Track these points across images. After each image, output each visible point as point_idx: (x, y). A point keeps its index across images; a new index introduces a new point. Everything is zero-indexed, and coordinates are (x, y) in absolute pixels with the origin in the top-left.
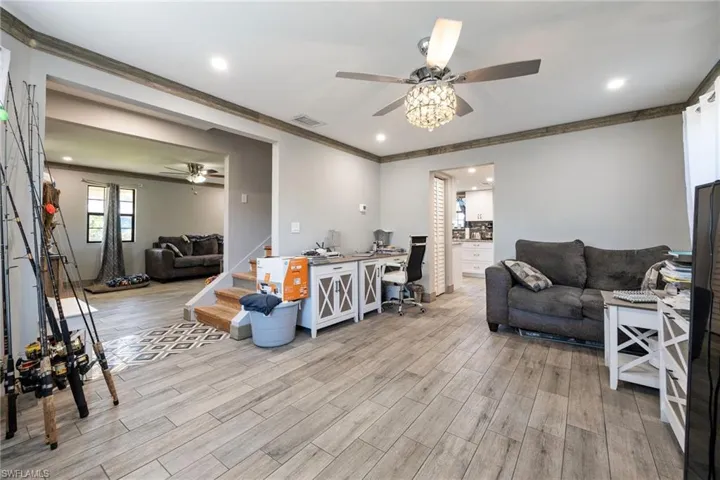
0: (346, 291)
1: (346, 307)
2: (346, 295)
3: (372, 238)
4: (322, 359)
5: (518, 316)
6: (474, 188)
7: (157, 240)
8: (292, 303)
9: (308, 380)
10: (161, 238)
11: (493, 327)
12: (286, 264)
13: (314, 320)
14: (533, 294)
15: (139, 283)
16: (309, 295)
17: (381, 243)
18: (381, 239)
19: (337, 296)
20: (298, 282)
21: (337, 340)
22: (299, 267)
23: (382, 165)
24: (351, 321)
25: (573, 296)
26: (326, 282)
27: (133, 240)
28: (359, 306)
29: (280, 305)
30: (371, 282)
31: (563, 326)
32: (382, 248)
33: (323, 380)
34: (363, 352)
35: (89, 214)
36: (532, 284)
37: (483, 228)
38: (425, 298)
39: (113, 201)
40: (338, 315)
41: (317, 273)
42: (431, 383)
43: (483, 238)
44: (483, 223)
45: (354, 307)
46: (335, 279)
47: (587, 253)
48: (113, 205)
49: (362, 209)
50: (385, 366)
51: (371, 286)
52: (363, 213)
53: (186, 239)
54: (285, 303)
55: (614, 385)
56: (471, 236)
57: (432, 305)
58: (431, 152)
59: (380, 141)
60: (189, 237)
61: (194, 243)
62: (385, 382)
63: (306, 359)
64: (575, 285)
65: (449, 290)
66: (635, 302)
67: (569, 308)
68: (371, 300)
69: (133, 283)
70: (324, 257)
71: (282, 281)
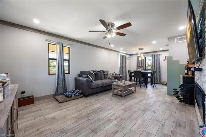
7: (79, 73)
10: (81, 72)
15: (79, 95)
27: (69, 73)
35: (49, 59)
39: (61, 52)
48: (61, 54)
53: (92, 72)
60: (94, 72)
61: (95, 74)
69: (77, 96)
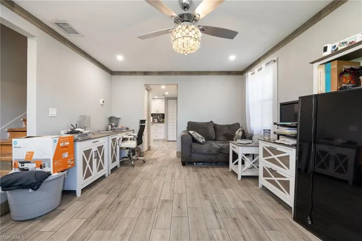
0: (100, 157)
1: (101, 168)
2: (100, 160)
3: (108, 122)
4: (97, 212)
5: (195, 157)
6: (156, 97)
8: (61, 174)
9: (96, 234)
11: (184, 164)
12: (55, 141)
13: (79, 182)
14: (202, 145)
16: (74, 165)
17: (113, 124)
18: (113, 121)
19: (95, 161)
20: (66, 155)
21: (101, 193)
22: (68, 143)
23: (113, 76)
24: (104, 177)
25: (216, 145)
26: (87, 153)
28: (108, 165)
29: (50, 178)
30: (114, 149)
31: (212, 157)
32: (115, 128)
33: (110, 229)
34: (125, 197)
36: (201, 141)
37: (159, 117)
38: (142, 154)
40: (95, 175)
41: (81, 147)
42: (179, 203)
43: (159, 122)
44: (158, 114)
45: (105, 167)
46: (93, 150)
47: (215, 127)
49: (102, 103)
50: (147, 201)
51: (114, 151)
52: (102, 105)
54: (55, 175)
55: (240, 178)
56: (153, 121)
57: (146, 157)
58: (145, 73)
59: (119, 60)
62: (154, 212)
63: (82, 216)
64: (212, 140)
65: (149, 149)
66: (246, 144)
67: (216, 150)
68: (114, 160)
70: (86, 135)
71: (51, 157)
